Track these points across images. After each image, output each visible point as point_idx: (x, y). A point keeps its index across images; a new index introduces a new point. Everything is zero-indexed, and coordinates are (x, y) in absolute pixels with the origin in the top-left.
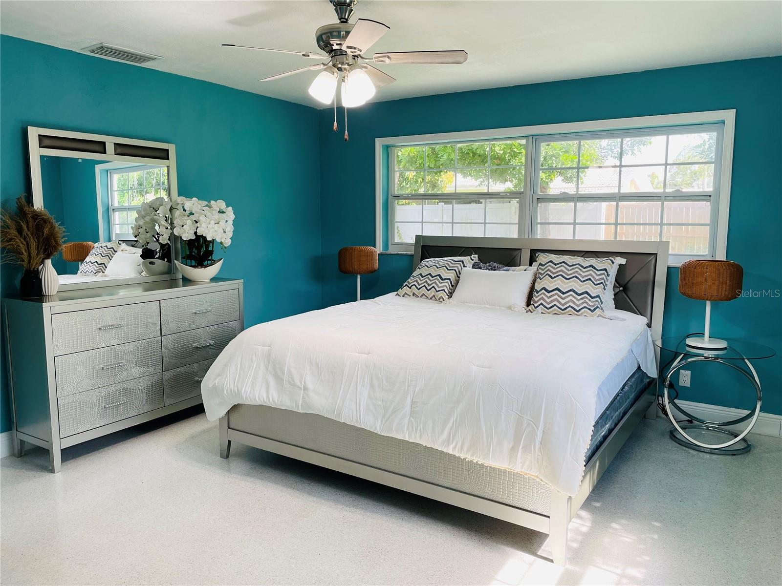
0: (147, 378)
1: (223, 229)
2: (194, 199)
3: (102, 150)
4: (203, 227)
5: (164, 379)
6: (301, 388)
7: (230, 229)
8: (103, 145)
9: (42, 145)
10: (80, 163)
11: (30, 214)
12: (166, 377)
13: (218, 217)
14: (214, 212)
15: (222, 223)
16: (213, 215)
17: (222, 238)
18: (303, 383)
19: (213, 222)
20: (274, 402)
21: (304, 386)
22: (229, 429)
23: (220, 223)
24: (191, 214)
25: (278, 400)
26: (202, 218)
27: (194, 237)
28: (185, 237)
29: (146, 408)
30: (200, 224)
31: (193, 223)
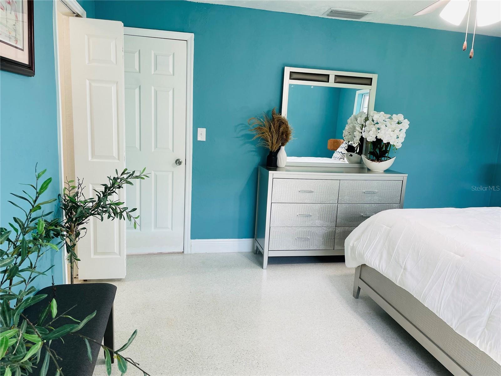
0: (325, 228)
1: (397, 136)
2: (382, 113)
3: (326, 79)
4: (382, 133)
5: (336, 232)
6: (402, 267)
7: (403, 135)
8: (327, 77)
9: (292, 78)
10: (312, 88)
11: (276, 119)
12: (337, 231)
13: (395, 126)
14: (392, 123)
15: (397, 132)
16: (391, 125)
17: (394, 142)
18: (404, 263)
19: (390, 130)
20: (382, 270)
21: (404, 266)
22: (359, 279)
23: (395, 131)
24: (377, 123)
25: (385, 270)
26: (383, 127)
27: (375, 140)
28: (369, 139)
29: (322, 247)
30: (381, 131)
31: (376, 130)
